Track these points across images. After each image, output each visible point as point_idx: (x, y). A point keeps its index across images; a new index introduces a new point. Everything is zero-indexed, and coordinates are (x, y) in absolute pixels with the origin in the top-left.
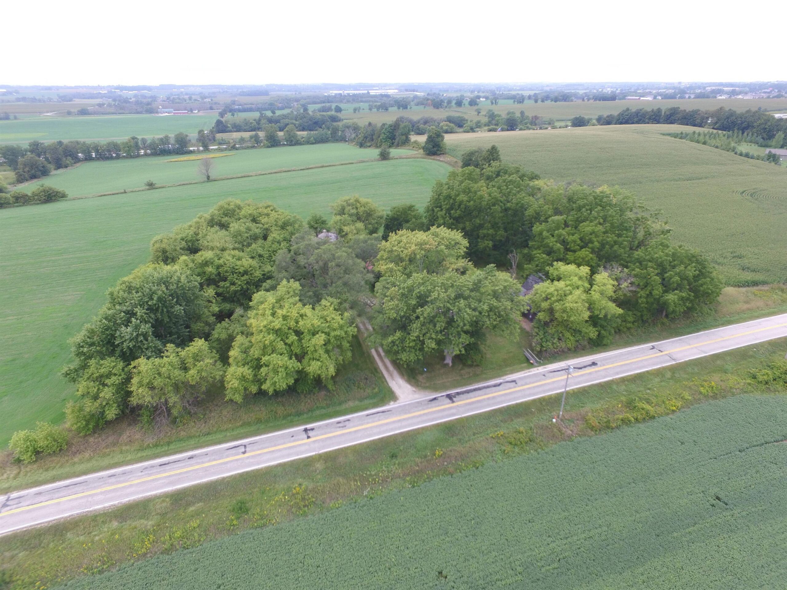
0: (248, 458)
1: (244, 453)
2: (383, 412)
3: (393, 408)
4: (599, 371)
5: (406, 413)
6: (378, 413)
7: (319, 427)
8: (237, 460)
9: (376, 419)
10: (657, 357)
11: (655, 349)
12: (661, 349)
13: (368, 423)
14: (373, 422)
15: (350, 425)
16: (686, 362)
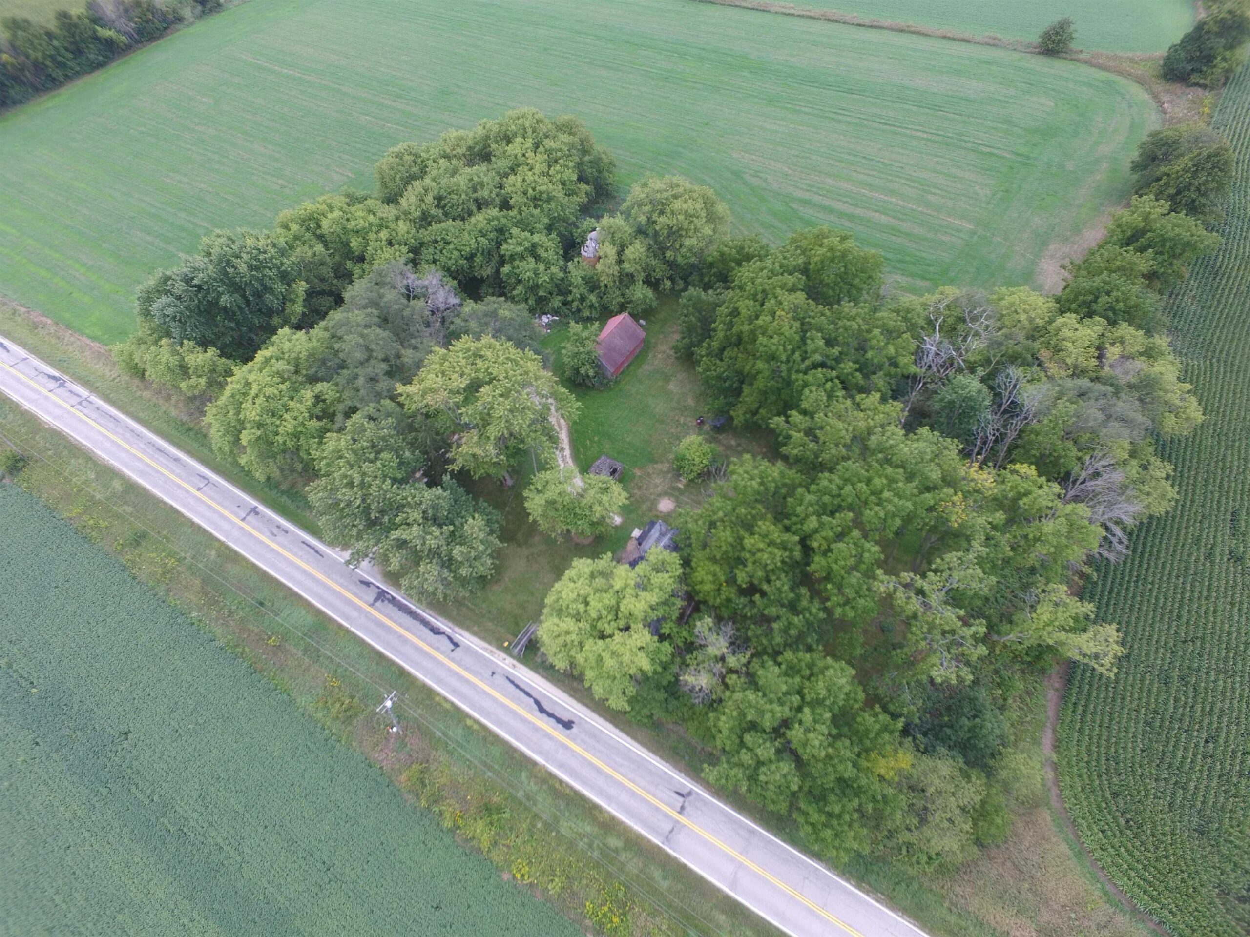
0: (195, 497)
1: (199, 489)
2: (317, 552)
3: (329, 556)
4: (551, 738)
5: (326, 573)
6: (313, 548)
7: (264, 516)
8: (188, 492)
9: (300, 553)
10: (657, 809)
11: (681, 799)
12: (688, 808)
13: (291, 551)
14: (295, 555)
15: (281, 538)
16: (675, 860)
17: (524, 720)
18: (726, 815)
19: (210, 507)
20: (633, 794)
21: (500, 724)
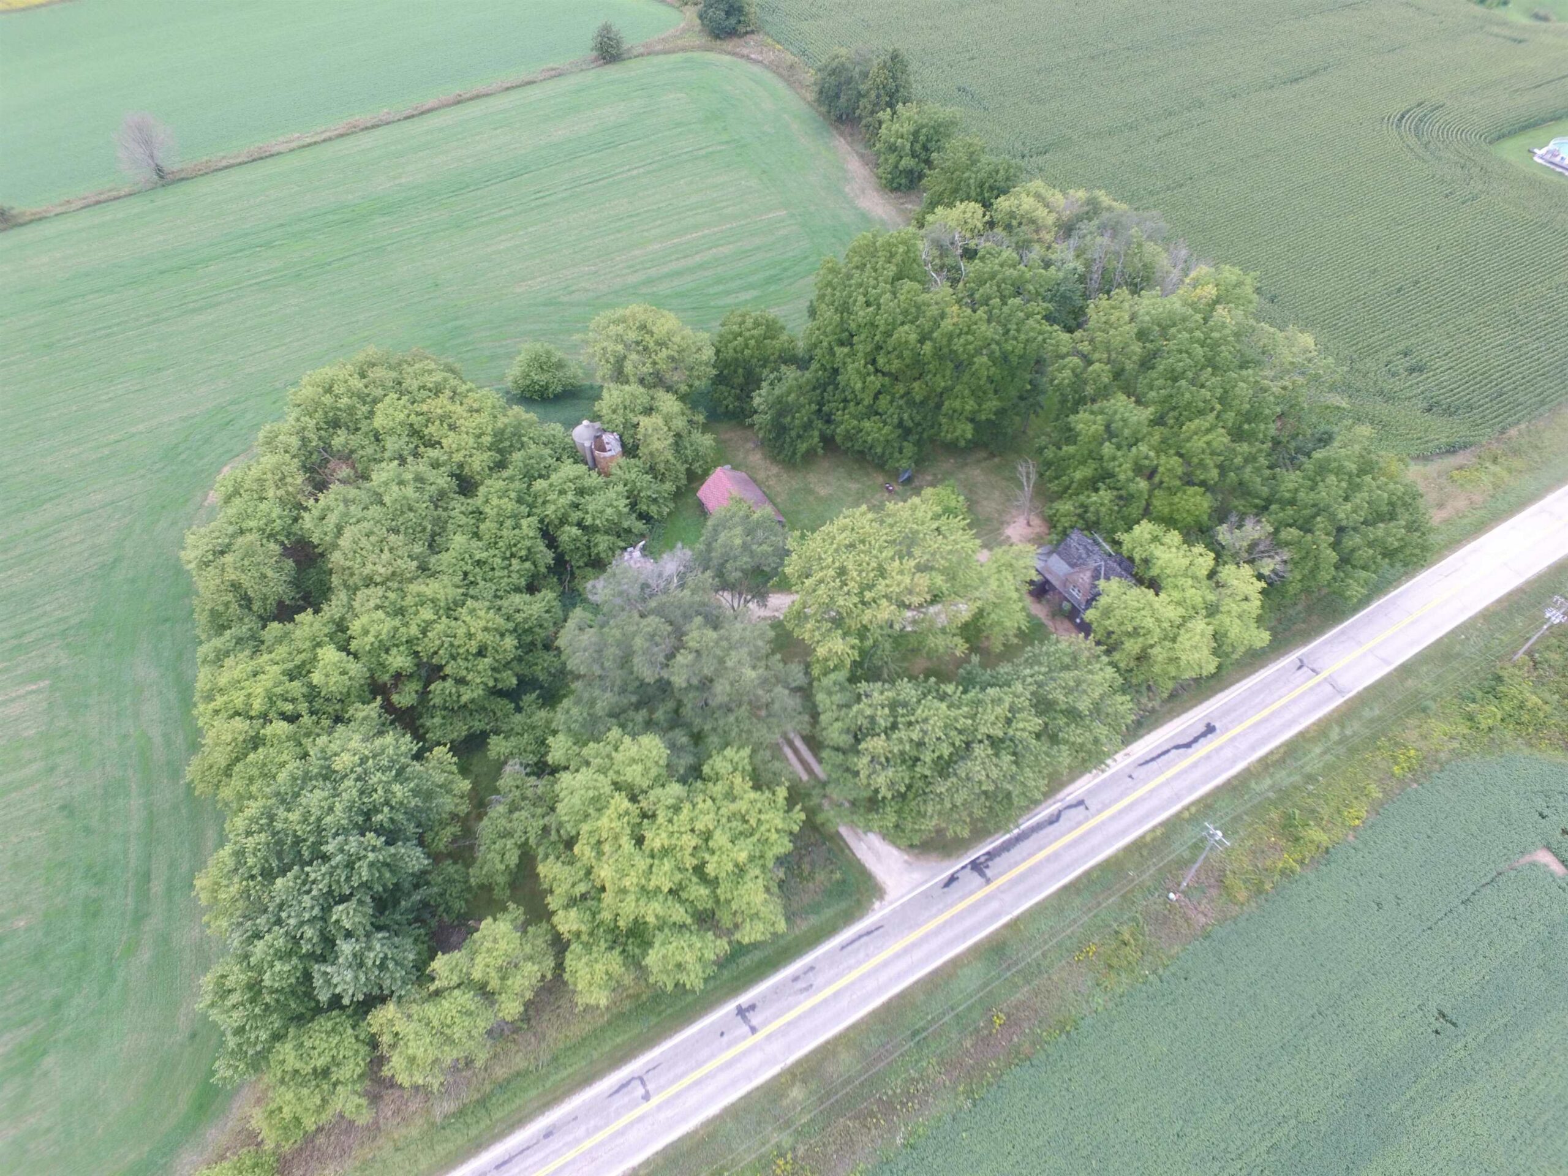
0: (659, 1108)
1: (647, 1097)
2: (869, 933)
3: (883, 918)
4: (1221, 748)
5: (912, 928)
6: (860, 937)
7: (764, 998)
8: (641, 1119)
9: (861, 955)
10: (1312, 689)
11: (1305, 669)
12: (1315, 666)
13: (850, 968)
14: (859, 963)
15: (818, 980)
16: (1360, 694)
17: (1195, 765)
18: (1325, 643)
19: (697, 1083)
20: (1294, 701)
21: (1192, 788)
